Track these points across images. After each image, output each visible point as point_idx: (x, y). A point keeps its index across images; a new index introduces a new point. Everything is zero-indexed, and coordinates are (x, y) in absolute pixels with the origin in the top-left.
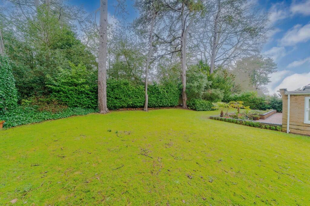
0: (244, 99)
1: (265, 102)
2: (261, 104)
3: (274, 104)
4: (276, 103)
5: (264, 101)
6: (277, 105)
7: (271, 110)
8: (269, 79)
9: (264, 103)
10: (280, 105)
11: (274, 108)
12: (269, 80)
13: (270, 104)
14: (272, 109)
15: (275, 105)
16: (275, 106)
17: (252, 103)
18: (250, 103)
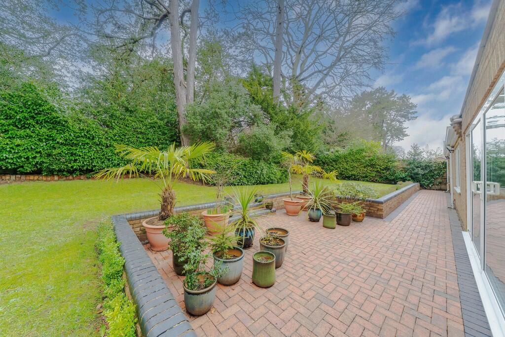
0: (353, 158)
1: (396, 164)
2: (387, 169)
3: (413, 170)
4: (417, 167)
5: (393, 162)
6: (421, 172)
7: (407, 182)
8: (405, 131)
9: (393, 167)
10: (427, 172)
11: (414, 178)
12: (406, 133)
13: (405, 170)
14: (409, 180)
15: (416, 171)
16: (417, 174)
17: (369, 168)
18: (365, 167)
